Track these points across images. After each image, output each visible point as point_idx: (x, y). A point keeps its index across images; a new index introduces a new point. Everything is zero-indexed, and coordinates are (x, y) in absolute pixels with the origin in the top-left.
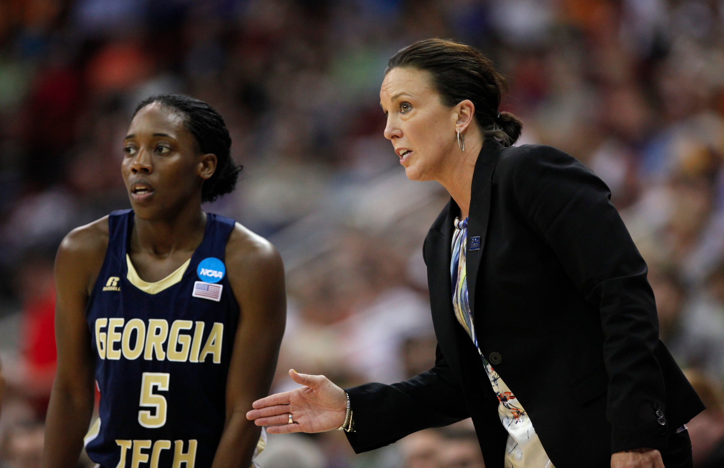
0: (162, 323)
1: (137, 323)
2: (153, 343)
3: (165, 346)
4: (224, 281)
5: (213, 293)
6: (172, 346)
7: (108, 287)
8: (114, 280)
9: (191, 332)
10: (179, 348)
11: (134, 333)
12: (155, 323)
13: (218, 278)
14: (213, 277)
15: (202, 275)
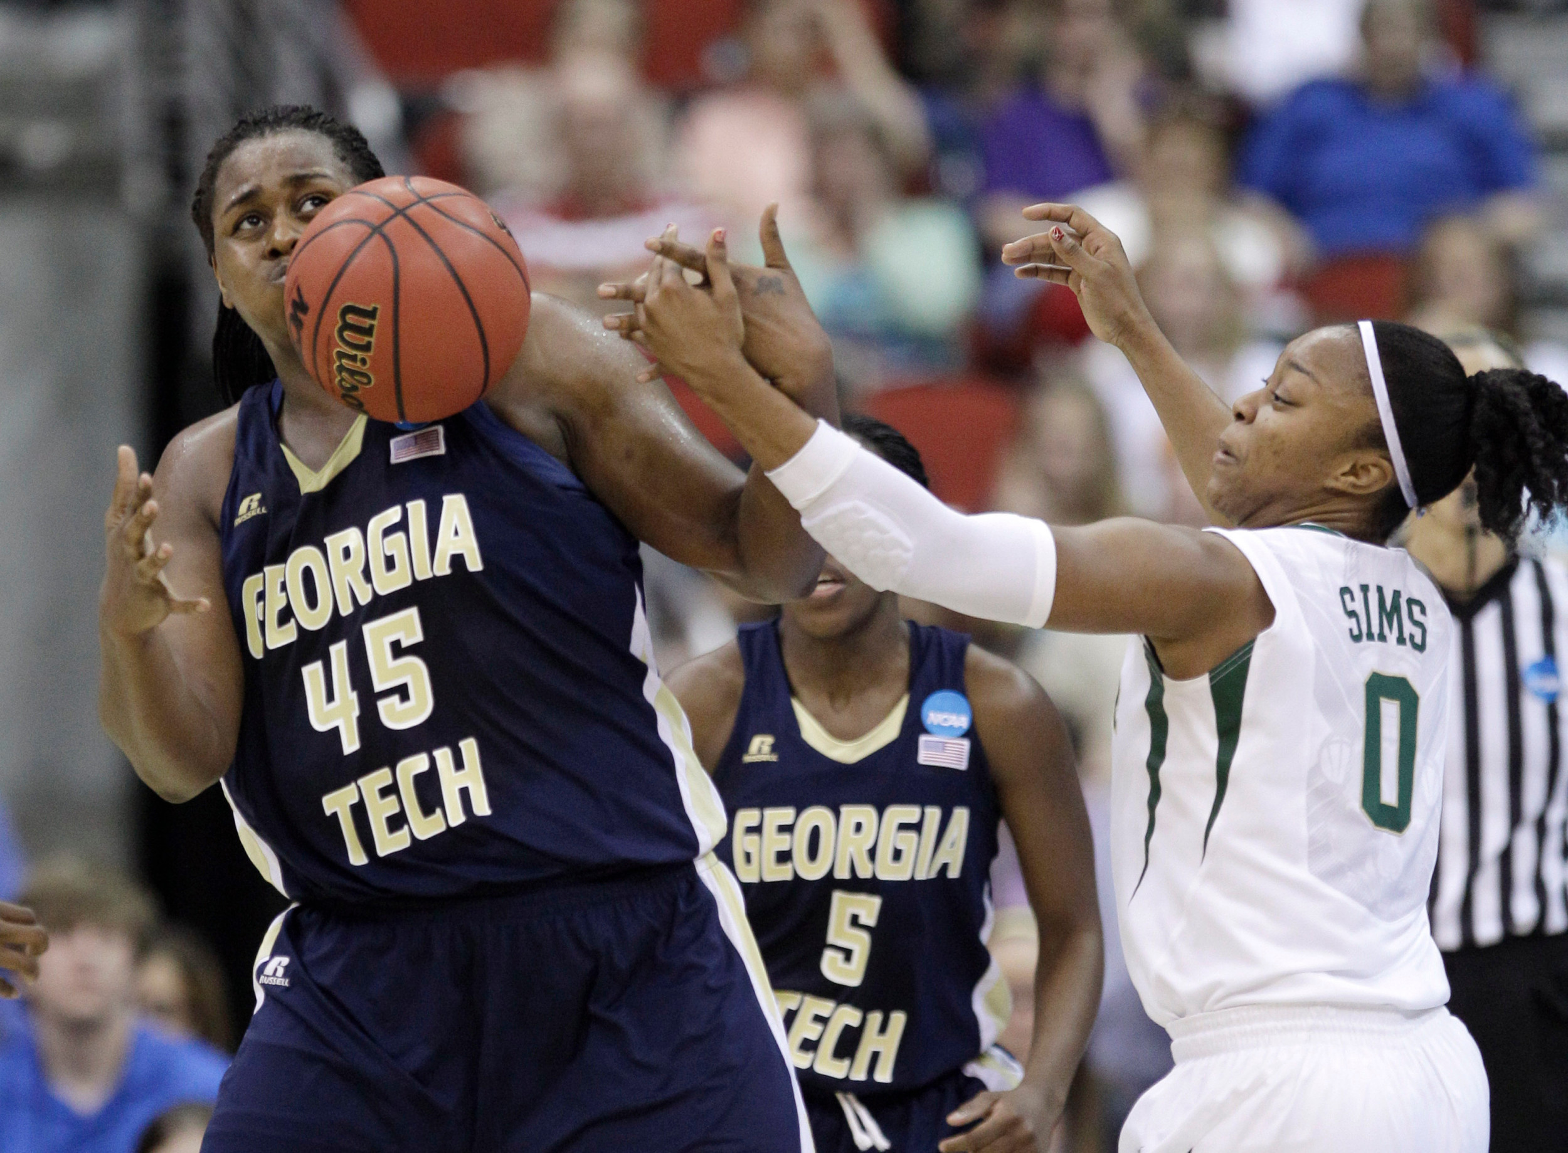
0: (865, 813)
1: (817, 815)
2: (851, 849)
3: (872, 853)
4: (971, 734)
5: (955, 756)
6: (884, 853)
7: (753, 755)
8: (763, 743)
9: (917, 827)
10: (897, 855)
11: (815, 833)
12: (852, 813)
13: (961, 727)
14: (951, 727)
15: (932, 724)
